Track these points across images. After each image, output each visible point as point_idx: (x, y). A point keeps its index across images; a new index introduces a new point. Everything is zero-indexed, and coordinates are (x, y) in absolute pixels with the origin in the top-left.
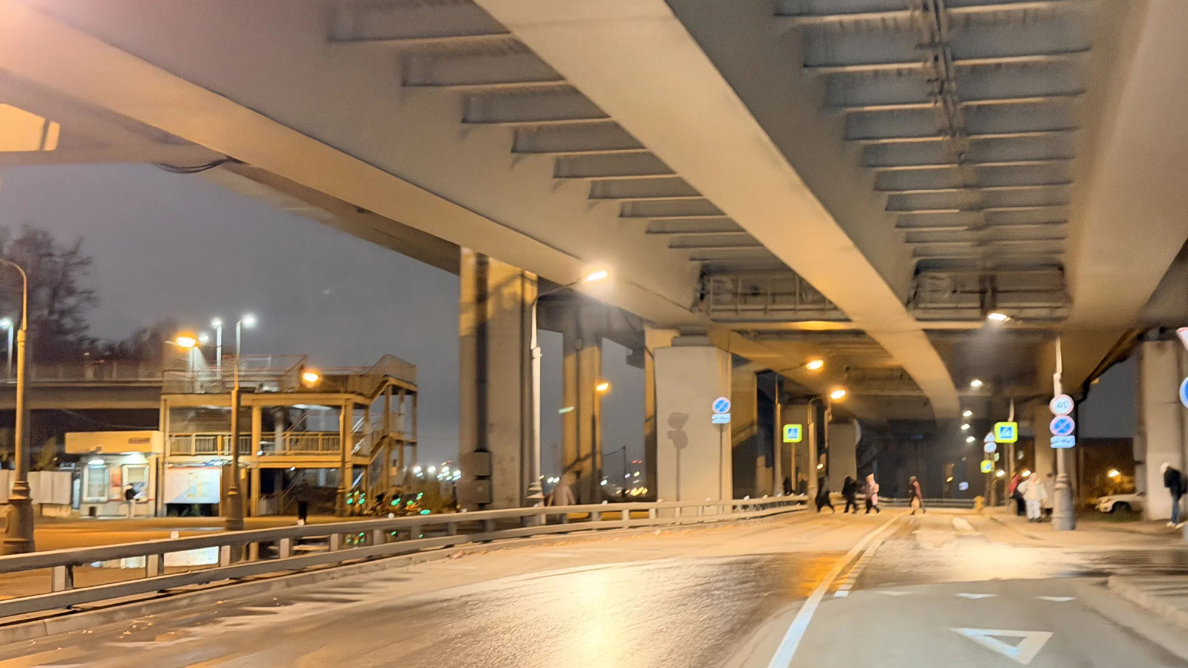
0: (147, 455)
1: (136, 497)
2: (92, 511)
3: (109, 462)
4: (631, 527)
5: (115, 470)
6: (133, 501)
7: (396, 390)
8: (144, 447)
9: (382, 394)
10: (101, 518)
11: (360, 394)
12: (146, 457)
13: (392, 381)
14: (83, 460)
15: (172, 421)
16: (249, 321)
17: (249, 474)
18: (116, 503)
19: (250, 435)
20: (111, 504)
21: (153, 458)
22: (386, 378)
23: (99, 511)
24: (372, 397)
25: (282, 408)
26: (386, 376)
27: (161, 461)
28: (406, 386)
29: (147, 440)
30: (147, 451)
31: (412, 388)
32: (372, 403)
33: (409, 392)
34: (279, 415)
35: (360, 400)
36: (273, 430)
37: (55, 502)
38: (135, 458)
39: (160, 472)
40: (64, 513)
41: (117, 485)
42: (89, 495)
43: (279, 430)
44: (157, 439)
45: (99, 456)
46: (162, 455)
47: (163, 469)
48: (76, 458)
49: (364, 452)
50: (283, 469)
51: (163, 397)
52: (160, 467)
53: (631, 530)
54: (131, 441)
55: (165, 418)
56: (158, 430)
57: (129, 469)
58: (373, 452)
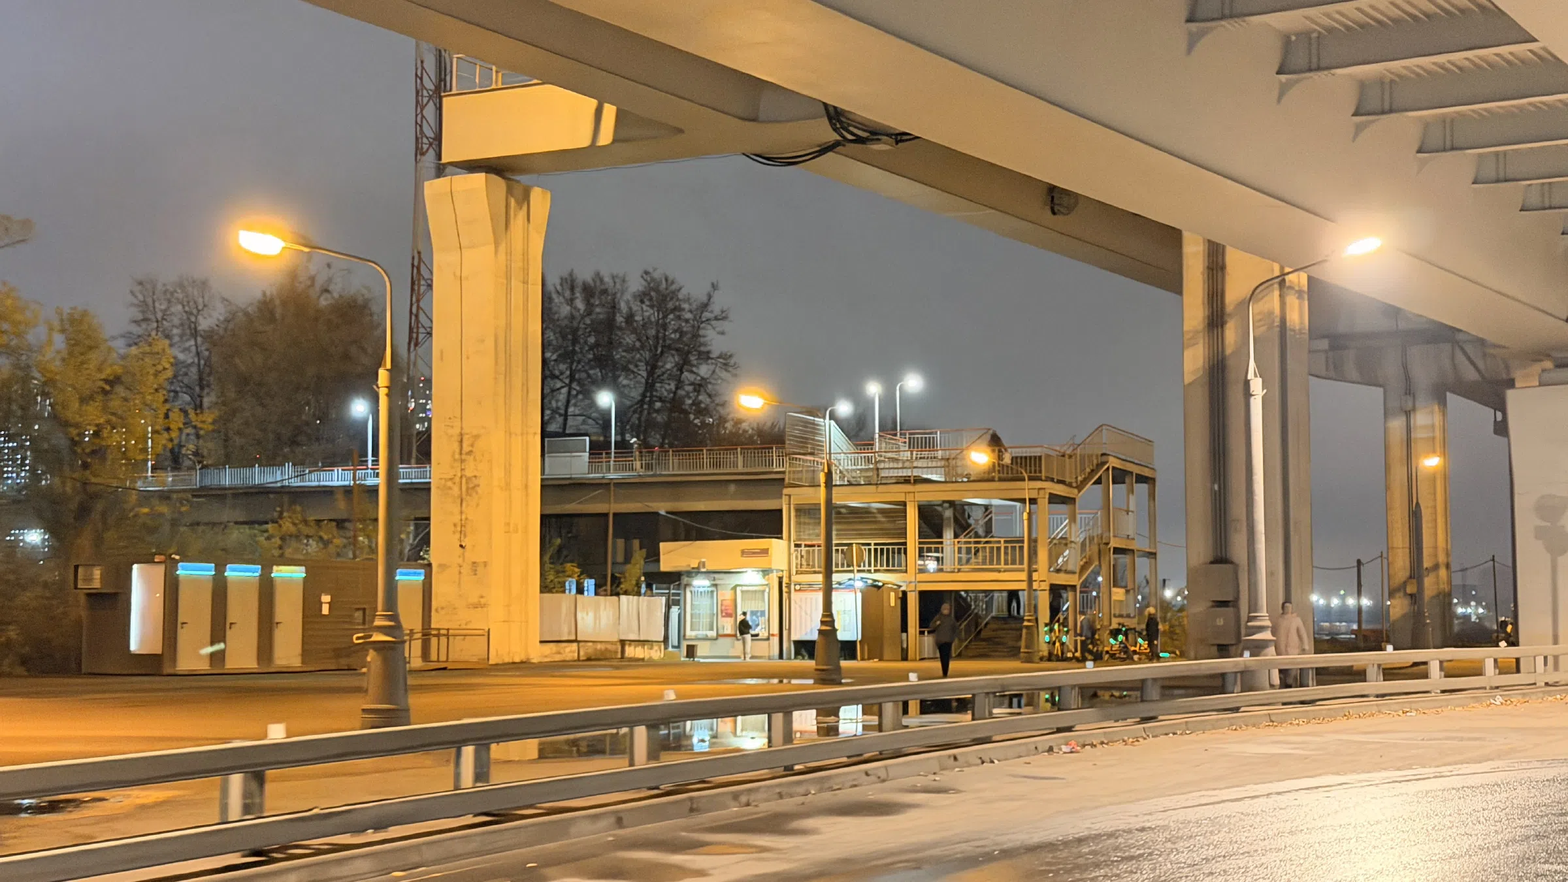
0: (766, 572)
1: (752, 632)
2: (691, 651)
3: (717, 582)
4: (1443, 692)
5: (726, 594)
6: (748, 637)
7: (1120, 476)
8: (762, 561)
9: (1098, 482)
10: (702, 660)
11: (1060, 482)
12: (764, 576)
13: (1113, 462)
14: (685, 580)
15: (798, 523)
16: (913, 383)
17: (904, 598)
18: (729, 640)
19: (905, 544)
20: (721, 640)
21: (774, 578)
22: (1104, 459)
23: (702, 650)
24: (1080, 488)
25: (952, 504)
26: (1103, 455)
27: (785, 580)
28: (1136, 470)
29: (765, 552)
30: (766, 566)
31: (1146, 472)
32: (1080, 496)
33: (1141, 479)
34: (948, 513)
35: (1060, 490)
36: (941, 536)
37: (642, 639)
38: (751, 578)
39: (785, 595)
40: (656, 654)
41: (728, 615)
42: (692, 630)
43: (948, 535)
44: (779, 550)
45: (703, 576)
46: (785, 574)
47: (789, 593)
48: (674, 579)
49: (1070, 567)
50: (957, 592)
51: (786, 491)
52: (785, 589)
53: (1447, 696)
54: (744, 553)
55: (789, 521)
56: (781, 538)
57: (742, 592)
58: (1083, 568)
